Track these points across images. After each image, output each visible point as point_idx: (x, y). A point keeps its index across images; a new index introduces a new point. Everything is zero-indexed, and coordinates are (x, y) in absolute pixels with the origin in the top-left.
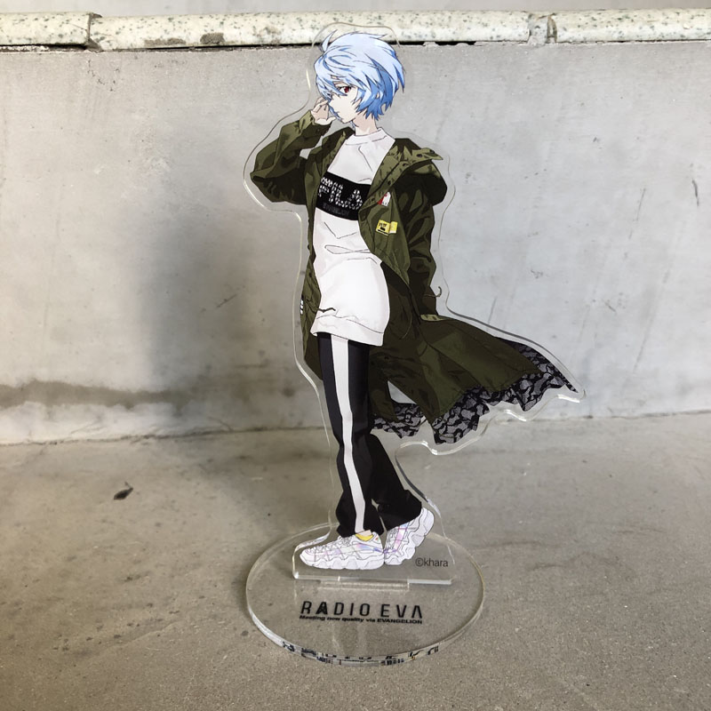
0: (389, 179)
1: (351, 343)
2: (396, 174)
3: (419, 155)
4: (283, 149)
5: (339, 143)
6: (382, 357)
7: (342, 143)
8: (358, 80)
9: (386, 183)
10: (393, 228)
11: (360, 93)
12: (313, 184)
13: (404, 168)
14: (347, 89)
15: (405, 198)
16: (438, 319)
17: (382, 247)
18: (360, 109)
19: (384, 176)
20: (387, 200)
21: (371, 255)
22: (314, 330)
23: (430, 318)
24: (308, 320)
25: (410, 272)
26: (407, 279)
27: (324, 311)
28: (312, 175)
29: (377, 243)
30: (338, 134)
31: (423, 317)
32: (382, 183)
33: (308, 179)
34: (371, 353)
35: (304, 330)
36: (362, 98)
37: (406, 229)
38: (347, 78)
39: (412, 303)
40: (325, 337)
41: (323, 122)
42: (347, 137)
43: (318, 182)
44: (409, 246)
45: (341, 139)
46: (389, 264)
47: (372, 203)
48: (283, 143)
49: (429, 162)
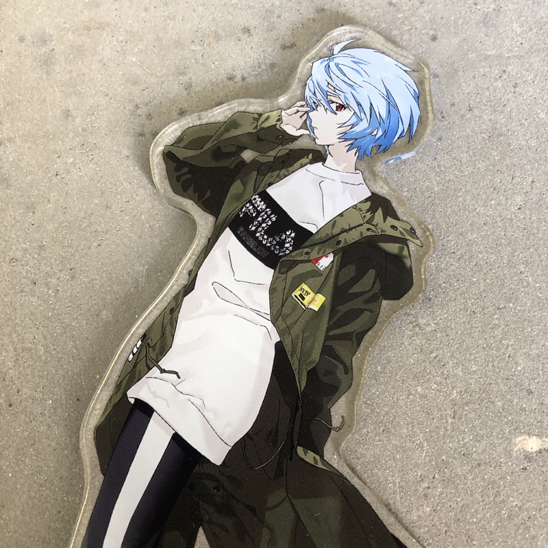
0: (341, 238)
1: (177, 439)
2: (353, 237)
3: (393, 227)
4: (223, 138)
5: (298, 164)
6: (210, 484)
7: (302, 166)
8: (359, 104)
9: (334, 241)
10: (316, 301)
11: (354, 120)
12: (238, 197)
13: (367, 234)
14: (341, 107)
15: (351, 270)
16: (320, 465)
17: (289, 321)
18: (344, 137)
19: (336, 231)
20: (325, 262)
21: (270, 325)
22: (134, 393)
23: (310, 457)
24: (133, 374)
25: (312, 374)
26: (302, 383)
27: (163, 371)
28: (244, 184)
29: (285, 311)
30: (303, 153)
31: (300, 451)
32: (328, 238)
33: (236, 187)
34: (197, 469)
35: (118, 386)
36: (353, 126)
37: (333, 311)
38: (346, 96)
39: (293, 422)
40: (145, 411)
41: (291, 130)
42: (311, 162)
43: (246, 197)
44: (327, 338)
45: (304, 161)
46: (288, 348)
47: (304, 257)
48: (227, 130)
49: (403, 242)
